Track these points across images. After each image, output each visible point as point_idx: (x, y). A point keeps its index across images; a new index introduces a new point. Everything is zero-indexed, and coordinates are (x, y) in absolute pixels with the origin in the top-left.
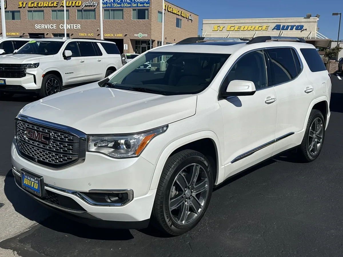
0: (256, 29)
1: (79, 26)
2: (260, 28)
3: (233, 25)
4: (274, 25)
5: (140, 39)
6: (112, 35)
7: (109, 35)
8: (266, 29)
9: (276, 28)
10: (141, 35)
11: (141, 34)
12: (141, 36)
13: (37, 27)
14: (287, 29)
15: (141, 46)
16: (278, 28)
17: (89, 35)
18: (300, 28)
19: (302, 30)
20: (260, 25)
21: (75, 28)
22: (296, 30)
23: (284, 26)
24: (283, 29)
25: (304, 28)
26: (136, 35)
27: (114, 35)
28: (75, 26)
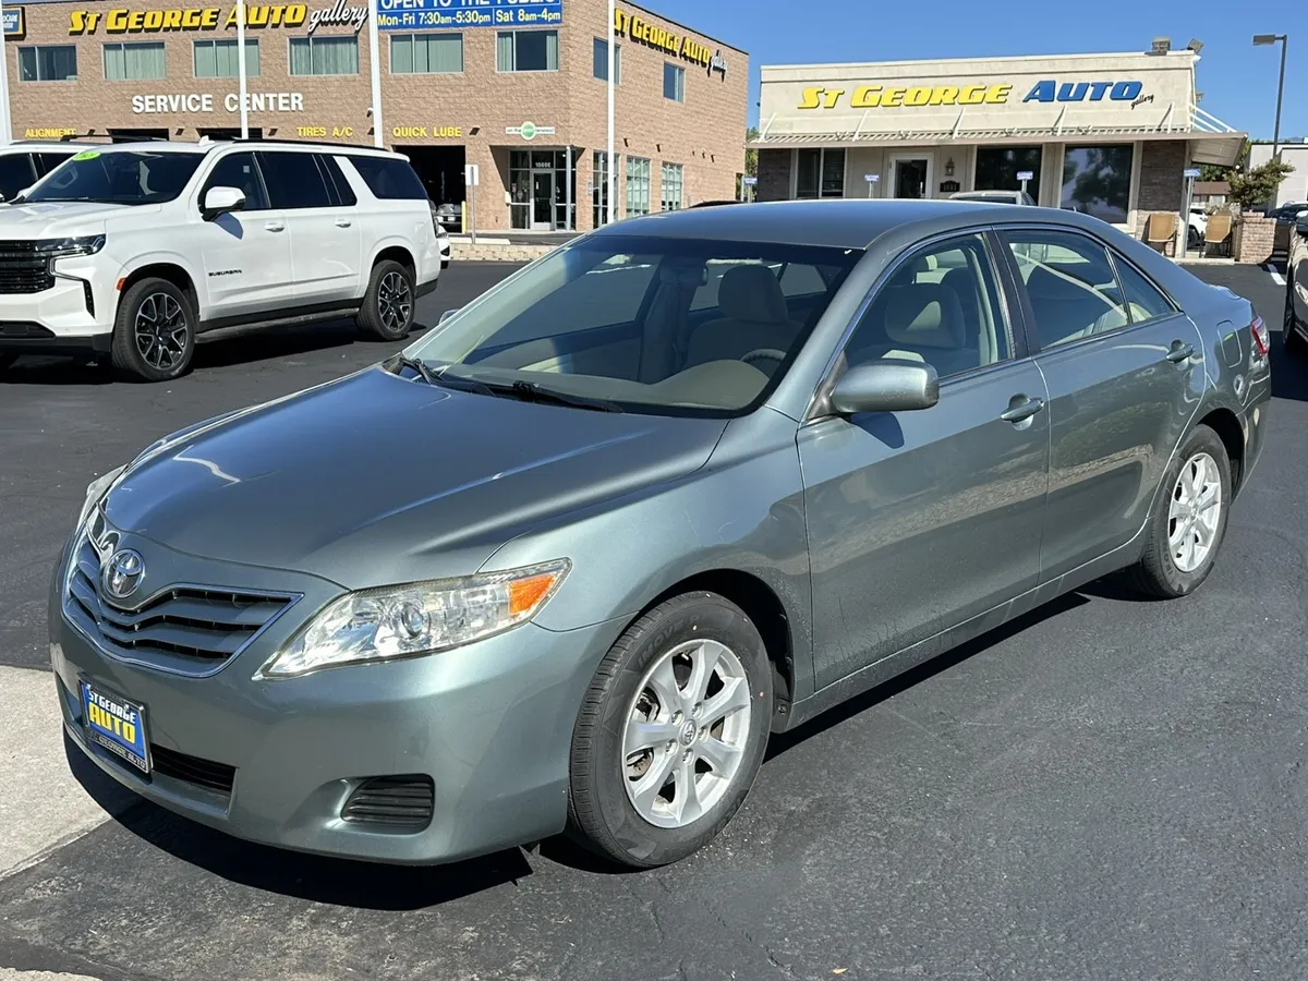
0: (964, 98)
1: (297, 100)
2: (978, 96)
3: (877, 85)
4: (1030, 83)
5: (526, 144)
6: (422, 131)
7: (410, 132)
8: (1002, 99)
9: (1037, 93)
10: (530, 130)
11: (530, 127)
12: (530, 135)
13: (138, 107)
14: (1079, 97)
15: (533, 171)
16: (1045, 92)
17: (336, 131)
18: (1129, 92)
19: (1138, 98)
20: (975, 83)
21: (281, 108)
22: (1113, 99)
23: (1067, 87)
24: (1064, 97)
25: (1144, 92)
26: (511, 130)
27: (430, 131)
28: (281, 101)
